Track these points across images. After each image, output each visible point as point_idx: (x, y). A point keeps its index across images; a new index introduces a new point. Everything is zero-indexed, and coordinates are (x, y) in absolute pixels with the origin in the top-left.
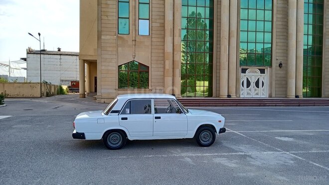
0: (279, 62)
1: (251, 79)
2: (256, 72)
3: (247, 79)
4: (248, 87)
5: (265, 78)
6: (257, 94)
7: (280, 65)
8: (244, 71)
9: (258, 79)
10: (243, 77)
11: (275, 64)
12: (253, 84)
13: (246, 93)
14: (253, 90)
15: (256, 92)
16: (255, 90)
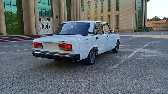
0: (56, 15)
1: (44, 24)
2: (46, 20)
3: (42, 24)
4: (43, 28)
5: (50, 24)
6: (47, 32)
7: (57, 17)
8: (40, 19)
9: (47, 24)
10: (40, 23)
11: (54, 16)
12: (45, 27)
13: (42, 32)
14: (45, 30)
15: (47, 31)
16: (46, 30)
